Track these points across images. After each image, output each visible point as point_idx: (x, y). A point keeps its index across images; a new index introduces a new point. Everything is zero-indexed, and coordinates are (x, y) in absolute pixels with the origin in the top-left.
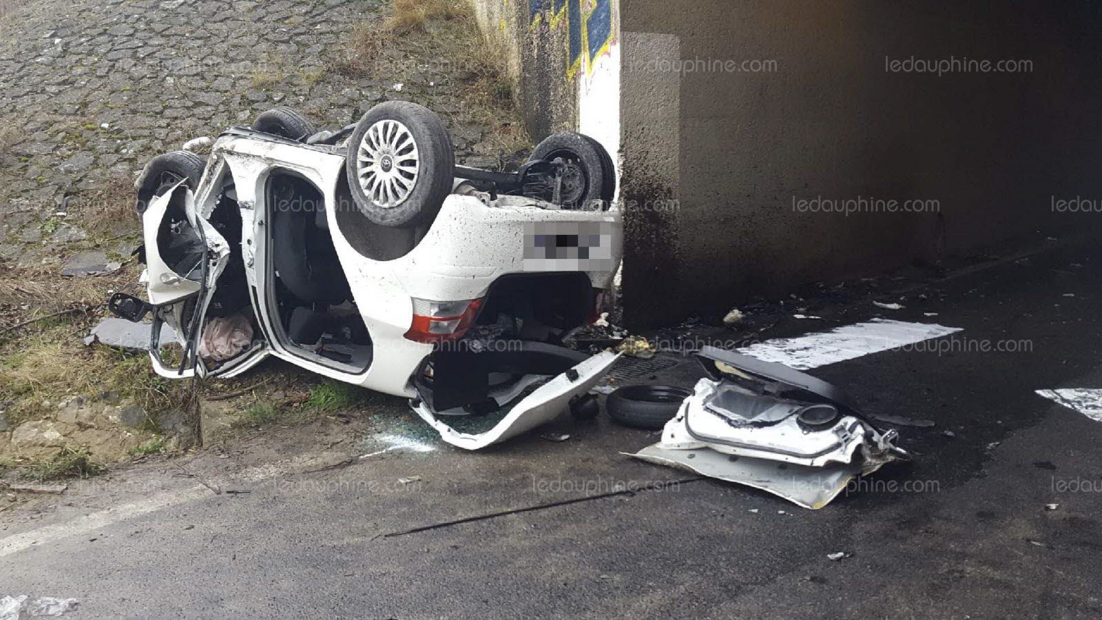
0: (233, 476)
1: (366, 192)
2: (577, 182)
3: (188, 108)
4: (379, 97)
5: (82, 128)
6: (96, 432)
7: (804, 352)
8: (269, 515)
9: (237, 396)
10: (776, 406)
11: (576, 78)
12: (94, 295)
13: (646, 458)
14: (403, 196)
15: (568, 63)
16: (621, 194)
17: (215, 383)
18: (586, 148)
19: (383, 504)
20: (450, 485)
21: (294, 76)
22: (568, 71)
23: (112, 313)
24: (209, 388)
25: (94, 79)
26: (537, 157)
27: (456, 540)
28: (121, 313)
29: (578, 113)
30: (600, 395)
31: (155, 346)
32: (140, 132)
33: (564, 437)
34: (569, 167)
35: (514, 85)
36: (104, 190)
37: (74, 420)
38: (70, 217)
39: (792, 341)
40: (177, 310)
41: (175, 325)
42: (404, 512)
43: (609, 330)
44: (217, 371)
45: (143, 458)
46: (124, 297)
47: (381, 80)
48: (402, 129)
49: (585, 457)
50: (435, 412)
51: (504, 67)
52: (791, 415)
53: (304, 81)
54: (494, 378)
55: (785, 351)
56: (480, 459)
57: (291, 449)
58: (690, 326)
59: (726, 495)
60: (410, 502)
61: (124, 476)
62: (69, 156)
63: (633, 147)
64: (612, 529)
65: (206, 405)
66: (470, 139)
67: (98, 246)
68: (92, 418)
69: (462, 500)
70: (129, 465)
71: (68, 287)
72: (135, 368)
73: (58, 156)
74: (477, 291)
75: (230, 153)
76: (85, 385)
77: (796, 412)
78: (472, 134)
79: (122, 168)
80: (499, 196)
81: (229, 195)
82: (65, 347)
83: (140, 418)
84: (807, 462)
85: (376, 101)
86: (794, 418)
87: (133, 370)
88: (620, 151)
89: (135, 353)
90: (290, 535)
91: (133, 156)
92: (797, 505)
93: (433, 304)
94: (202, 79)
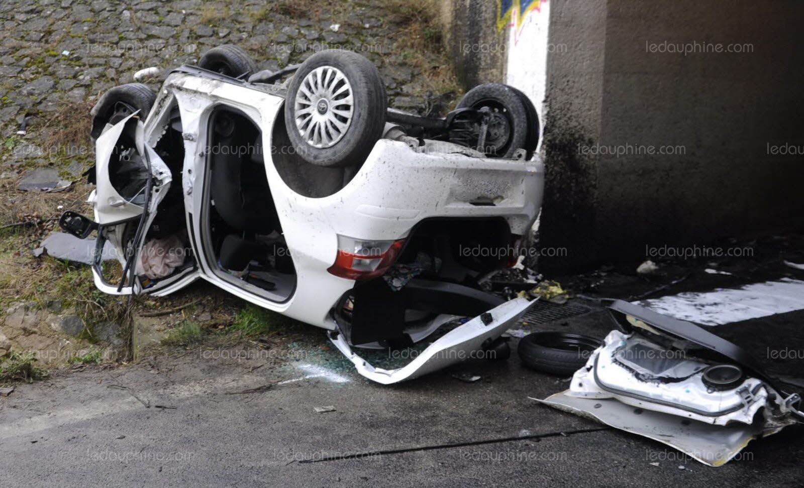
0: (161, 391)
1: (302, 133)
2: (502, 130)
3: (141, 40)
4: (316, 36)
5: (45, 54)
6: (39, 338)
7: (713, 308)
8: (193, 432)
9: (168, 314)
10: (683, 363)
11: (506, 28)
12: (45, 210)
13: (554, 405)
14: (336, 138)
15: (499, 14)
16: (543, 143)
17: (148, 300)
18: (512, 99)
19: (299, 430)
20: (363, 418)
21: (240, 14)
22: (498, 21)
23: (60, 228)
24: (143, 304)
25: (59, 10)
26: (465, 106)
27: (367, 471)
28: (70, 229)
29: (506, 61)
30: (513, 339)
31: (97, 263)
32: (96, 60)
33: (475, 378)
34: (495, 117)
35: (446, 30)
36: (60, 113)
37: (20, 325)
38: (28, 136)
39: (702, 295)
40: (119, 231)
41: (116, 244)
42: (318, 441)
43: (524, 273)
44: (151, 289)
45: (81, 367)
46: (74, 215)
47: (320, 21)
48: (340, 75)
49: (494, 400)
50: (351, 345)
51: (438, 13)
52: (697, 373)
53: (248, 19)
54: (410, 315)
55: (695, 305)
56: (393, 394)
57: (215, 369)
58: (603, 274)
59: (629, 446)
60: (324, 431)
61: (63, 383)
62: (32, 79)
63: (558, 98)
64: (516, 472)
65: (140, 321)
66: (400, 79)
67: (51, 164)
68: (36, 325)
69: (372, 433)
70: (68, 373)
71: (23, 201)
72: (77, 281)
73: (22, 79)
74: (400, 232)
75: (180, 89)
76: (33, 294)
77: (702, 371)
78: (402, 75)
79: (78, 93)
80: (427, 141)
81: (175, 126)
82: (17, 257)
83: (78, 327)
84: (710, 420)
85: (314, 40)
86: (699, 376)
87: (75, 282)
88: (544, 101)
89: (78, 266)
90: (212, 453)
91: (89, 83)
92: (697, 461)
93: (356, 241)
94: (155, 13)
